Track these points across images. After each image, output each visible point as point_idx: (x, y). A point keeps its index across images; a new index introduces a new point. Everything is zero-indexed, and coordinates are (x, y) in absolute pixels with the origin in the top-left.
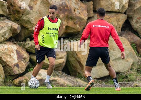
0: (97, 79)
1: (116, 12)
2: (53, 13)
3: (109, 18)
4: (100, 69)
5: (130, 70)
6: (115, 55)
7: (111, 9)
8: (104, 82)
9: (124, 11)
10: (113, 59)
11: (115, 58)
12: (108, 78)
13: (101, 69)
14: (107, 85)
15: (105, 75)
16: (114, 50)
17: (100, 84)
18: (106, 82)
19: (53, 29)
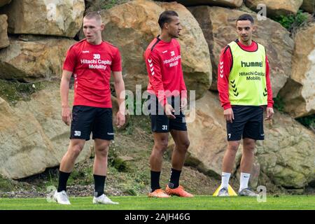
0: (19, 180)
1: (56, 37)
2: (247, 28)
3: (43, 49)
4: (24, 158)
5: (88, 160)
6: (56, 128)
7: (47, 31)
8: (33, 187)
9: (74, 34)
10: (53, 136)
11: (56, 134)
12: (42, 178)
13: (26, 159)
14: (41, 193)
15: (36, 172)
16: (53, 118)
17: (26, 192)
18: (39, 186)
19: (252, 64)
